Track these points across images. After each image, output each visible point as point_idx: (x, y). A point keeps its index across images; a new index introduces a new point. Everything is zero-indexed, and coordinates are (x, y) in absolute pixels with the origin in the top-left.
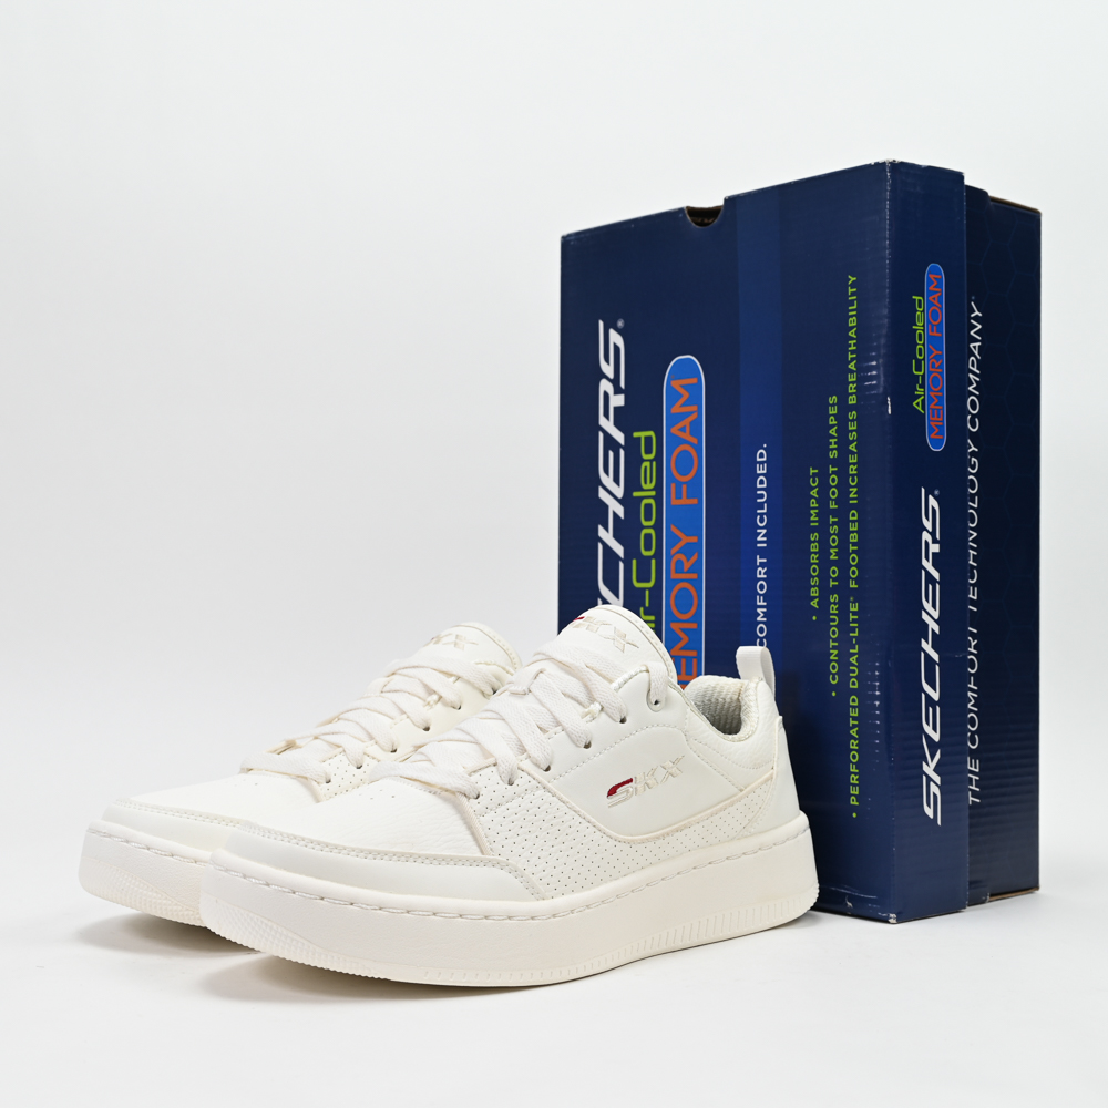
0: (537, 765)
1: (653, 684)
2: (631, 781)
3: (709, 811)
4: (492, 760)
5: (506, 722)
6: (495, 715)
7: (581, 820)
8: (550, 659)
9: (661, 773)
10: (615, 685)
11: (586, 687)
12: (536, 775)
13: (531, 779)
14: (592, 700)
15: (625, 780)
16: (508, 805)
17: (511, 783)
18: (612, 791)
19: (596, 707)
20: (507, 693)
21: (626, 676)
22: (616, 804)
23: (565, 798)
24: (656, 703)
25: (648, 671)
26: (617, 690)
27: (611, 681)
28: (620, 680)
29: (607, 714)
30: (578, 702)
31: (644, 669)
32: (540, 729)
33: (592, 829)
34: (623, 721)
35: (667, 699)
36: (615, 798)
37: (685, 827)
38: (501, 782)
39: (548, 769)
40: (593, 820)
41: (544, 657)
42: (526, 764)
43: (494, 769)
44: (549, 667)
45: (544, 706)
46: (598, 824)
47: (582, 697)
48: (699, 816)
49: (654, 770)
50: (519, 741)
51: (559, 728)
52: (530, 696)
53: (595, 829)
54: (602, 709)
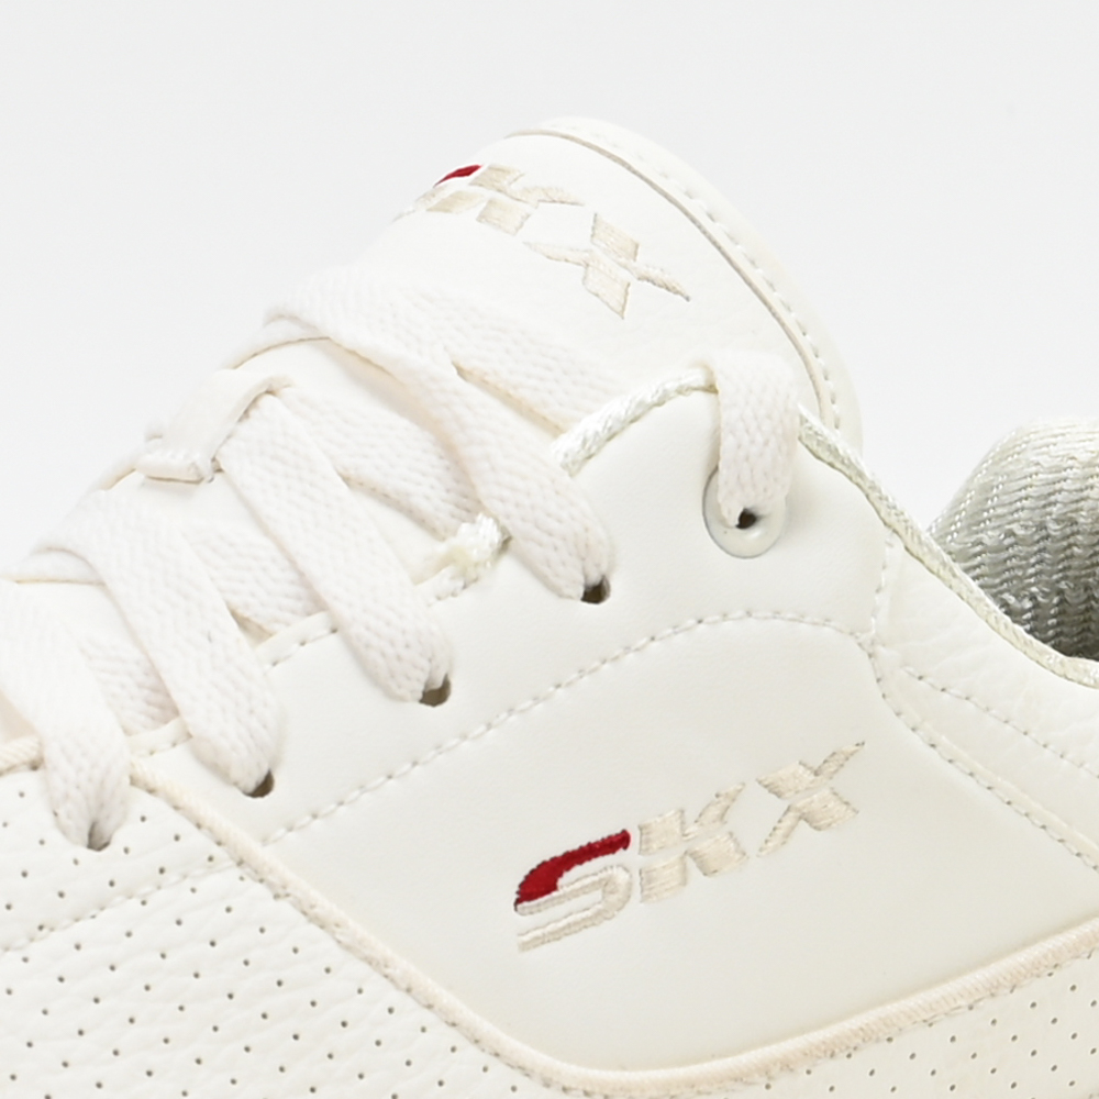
0: (219, 770)
1: (728, 443)
2: (621, 841)
3: (980, 976)
4: (23, 748)
5: (108, 593)
6: (70, 567)
7: (395, 997)
8: (317, 339)
9: (759, 814)
10: (569, 443)
11: (449, 451)
12: (208, 812)
13: (186, 828)
14: (470, 506)
15: (596, 835)
16: (81, 930)
17: (96, 841)
18: (539, 882)
19: (483, 534)
20: (137, 478)
21: (618, 408)
22: (556, 936)
23: (326, 906)
24: (747, 520)
25: (711, 389)
26: (574, 466)
27: (555, 430)
28: (592, 424)
29: (527, 563)
30: (410, 513)
31: (698, 378)
32: (243, 623)
33: (443, 1036)
34: (595, 594)
35: (798, 511)
36: (547, 910)
37: (867, 1037)
38: (54, 837)
39: (264, 788)
40: (446, 998)
41: (296, 331)
42: (173, 768)
43: (28, 780)
44: (304, 369)
45: (266, 532)
46: (466, 1014)
47: (430, 494)
48: (934, 994)
49: (725, 802)
50: (153, 671)
51: (319, 619)
52: (215, 491)
53: (453, 1037)
54: (505, 544)
